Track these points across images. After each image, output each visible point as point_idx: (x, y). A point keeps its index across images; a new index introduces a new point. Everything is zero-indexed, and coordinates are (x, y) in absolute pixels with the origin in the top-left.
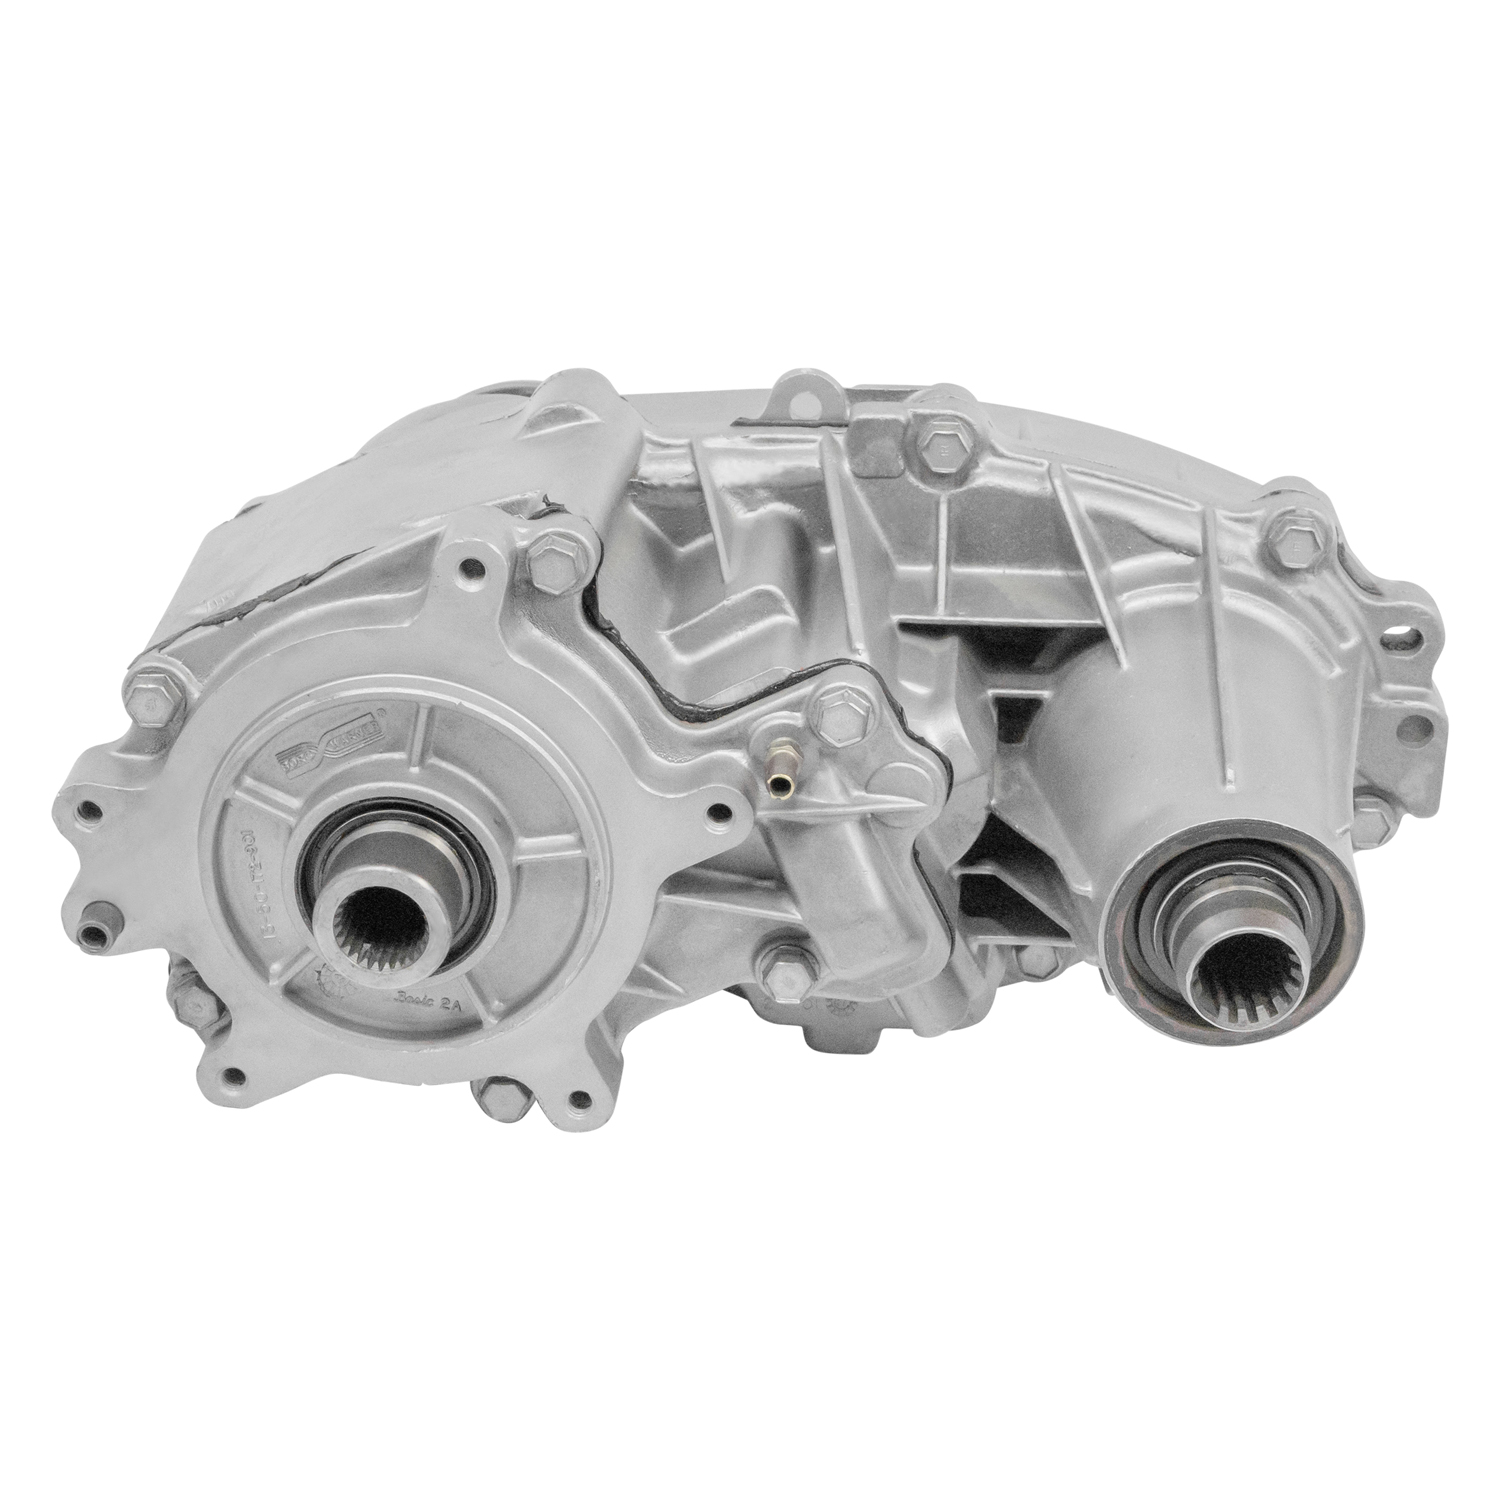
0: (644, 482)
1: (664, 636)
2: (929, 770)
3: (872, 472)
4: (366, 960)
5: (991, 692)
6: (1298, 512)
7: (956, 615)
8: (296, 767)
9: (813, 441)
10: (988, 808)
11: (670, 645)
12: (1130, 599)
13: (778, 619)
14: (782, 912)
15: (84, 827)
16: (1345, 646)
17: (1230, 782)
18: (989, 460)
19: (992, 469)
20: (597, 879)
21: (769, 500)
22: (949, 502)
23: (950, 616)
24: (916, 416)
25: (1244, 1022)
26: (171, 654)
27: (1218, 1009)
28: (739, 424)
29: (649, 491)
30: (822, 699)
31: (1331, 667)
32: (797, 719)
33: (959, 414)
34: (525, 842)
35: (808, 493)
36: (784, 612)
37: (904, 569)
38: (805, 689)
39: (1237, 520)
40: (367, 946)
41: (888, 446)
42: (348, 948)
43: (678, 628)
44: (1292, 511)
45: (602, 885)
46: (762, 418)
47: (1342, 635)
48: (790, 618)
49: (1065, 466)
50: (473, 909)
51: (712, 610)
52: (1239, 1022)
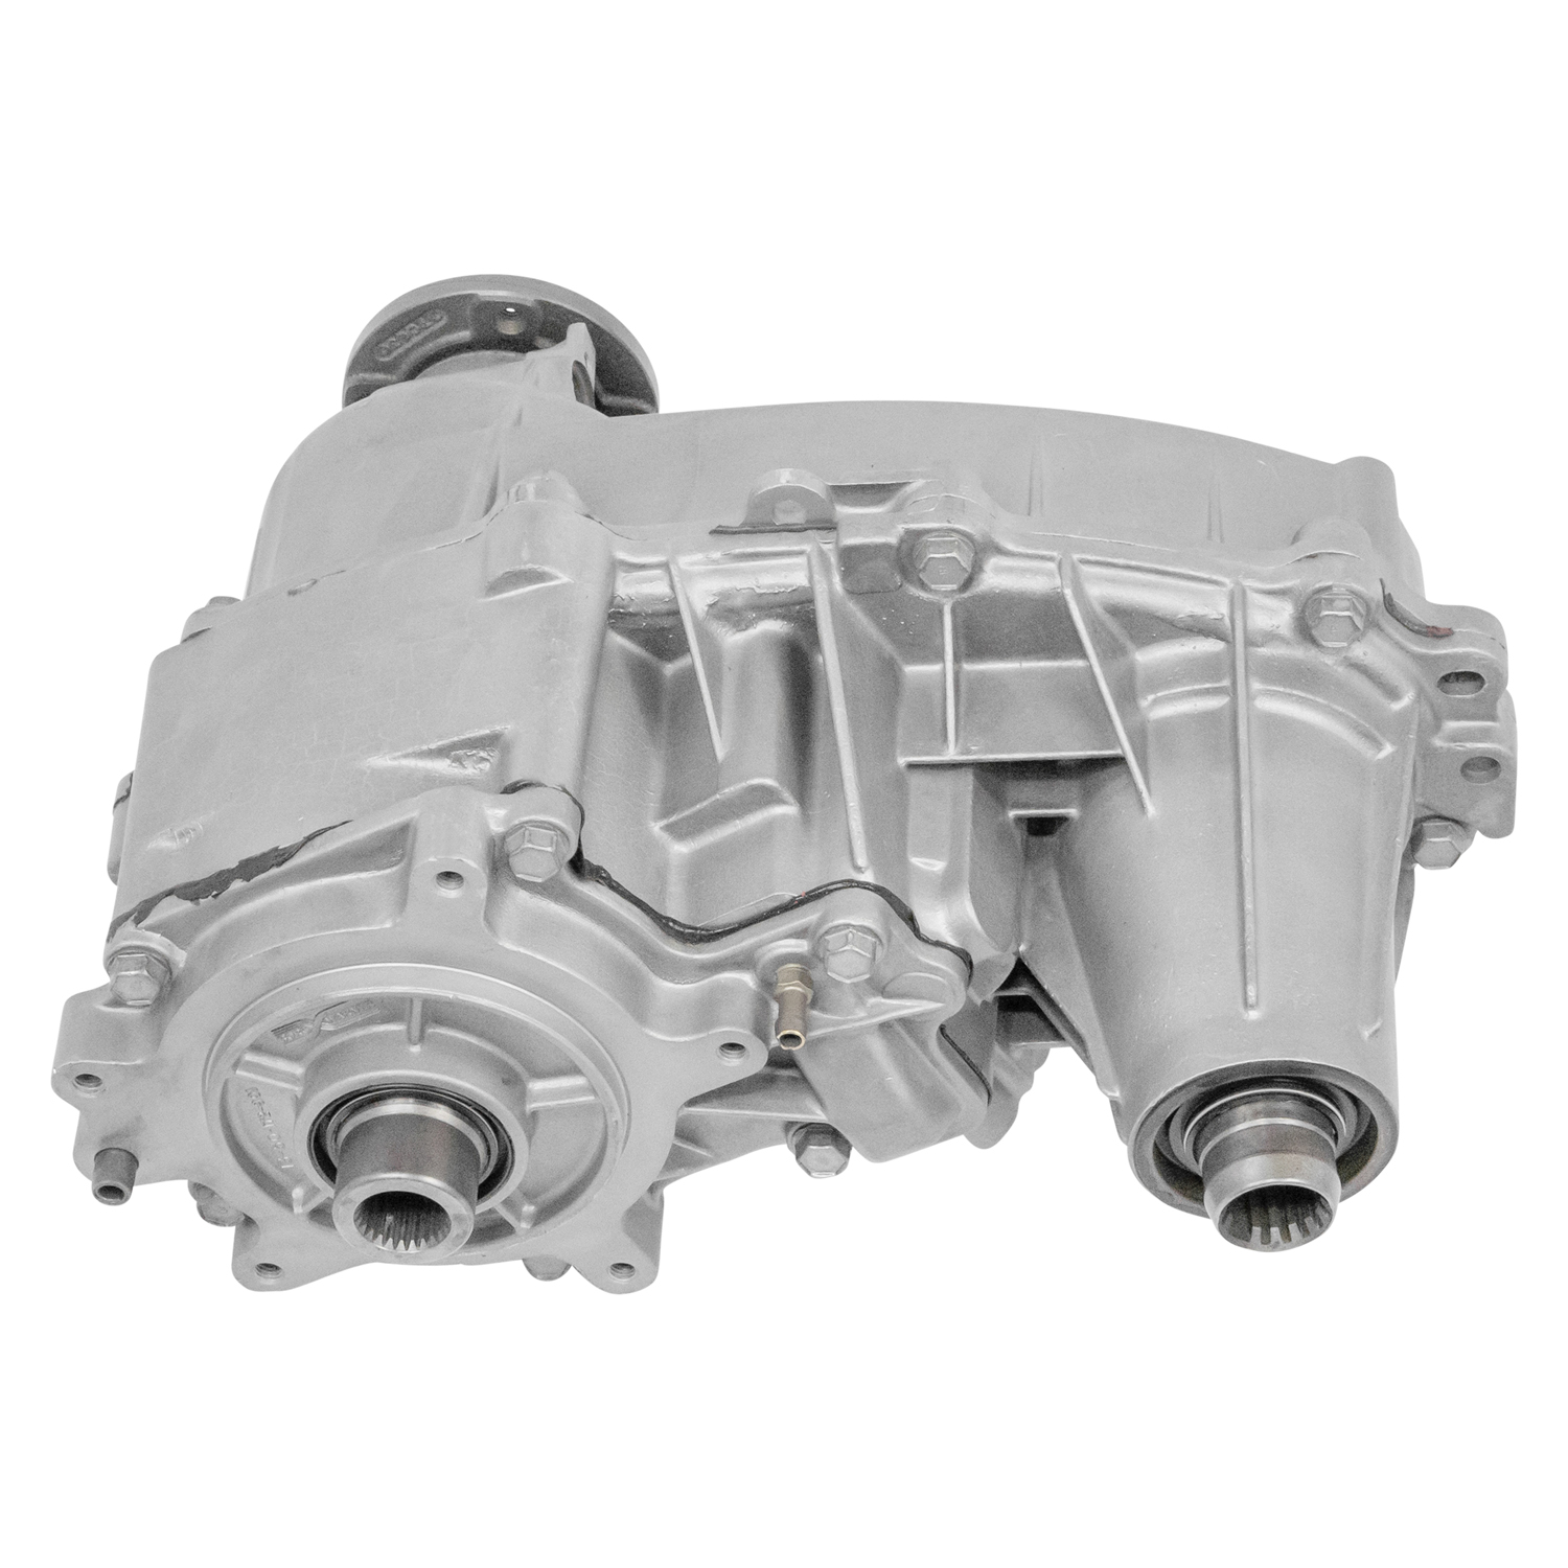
0: (622, 610)
1: (656, 827)
2: (944, 974)
3: (866, 588)
4: (391, 1240)
5: (1012, 814)
6: (1335, 590)
7: (968, 752)
8: (294, 1039)
9: (801, 553)
10: (1017, 953)
11: (665, 837)
12: (1155, 702)
13: (778, 810)
14: (808, 1113)
15: (87, 1092)
16: (1397, 706)
17: (1252, 1007)
18: (993, 562)
19: (999, 570)
20: (614, 1119)
21: (759, 619)
22: (953, 611)
23: (962, 754)
24: (908, 532)
25: (1278, 1243)
26: (149, 928)
27: (1250, 1230)
28: (719, 532)
29: (628, 617)
30: (827, 937)
31: (1379, 746)
32: (801, 946)
33: (957, 526)
34: (536, 1086)
35: (799, 610)
36: (781, 802)
37: (912, 670)
38: (808, 916)
39: (1270, 593)
40: (390, 1218)
41: (882, 566)
42: (372, 1232)
43: (673, 819)
44: (1329, 588)
45: (620, 1123)
46: (743, 525)
47: (1393, 693)
48: (788, 810)
49: (1076, 557)
50: (491, 1161)
51: (705, 803)
52: (1272, 1243)
